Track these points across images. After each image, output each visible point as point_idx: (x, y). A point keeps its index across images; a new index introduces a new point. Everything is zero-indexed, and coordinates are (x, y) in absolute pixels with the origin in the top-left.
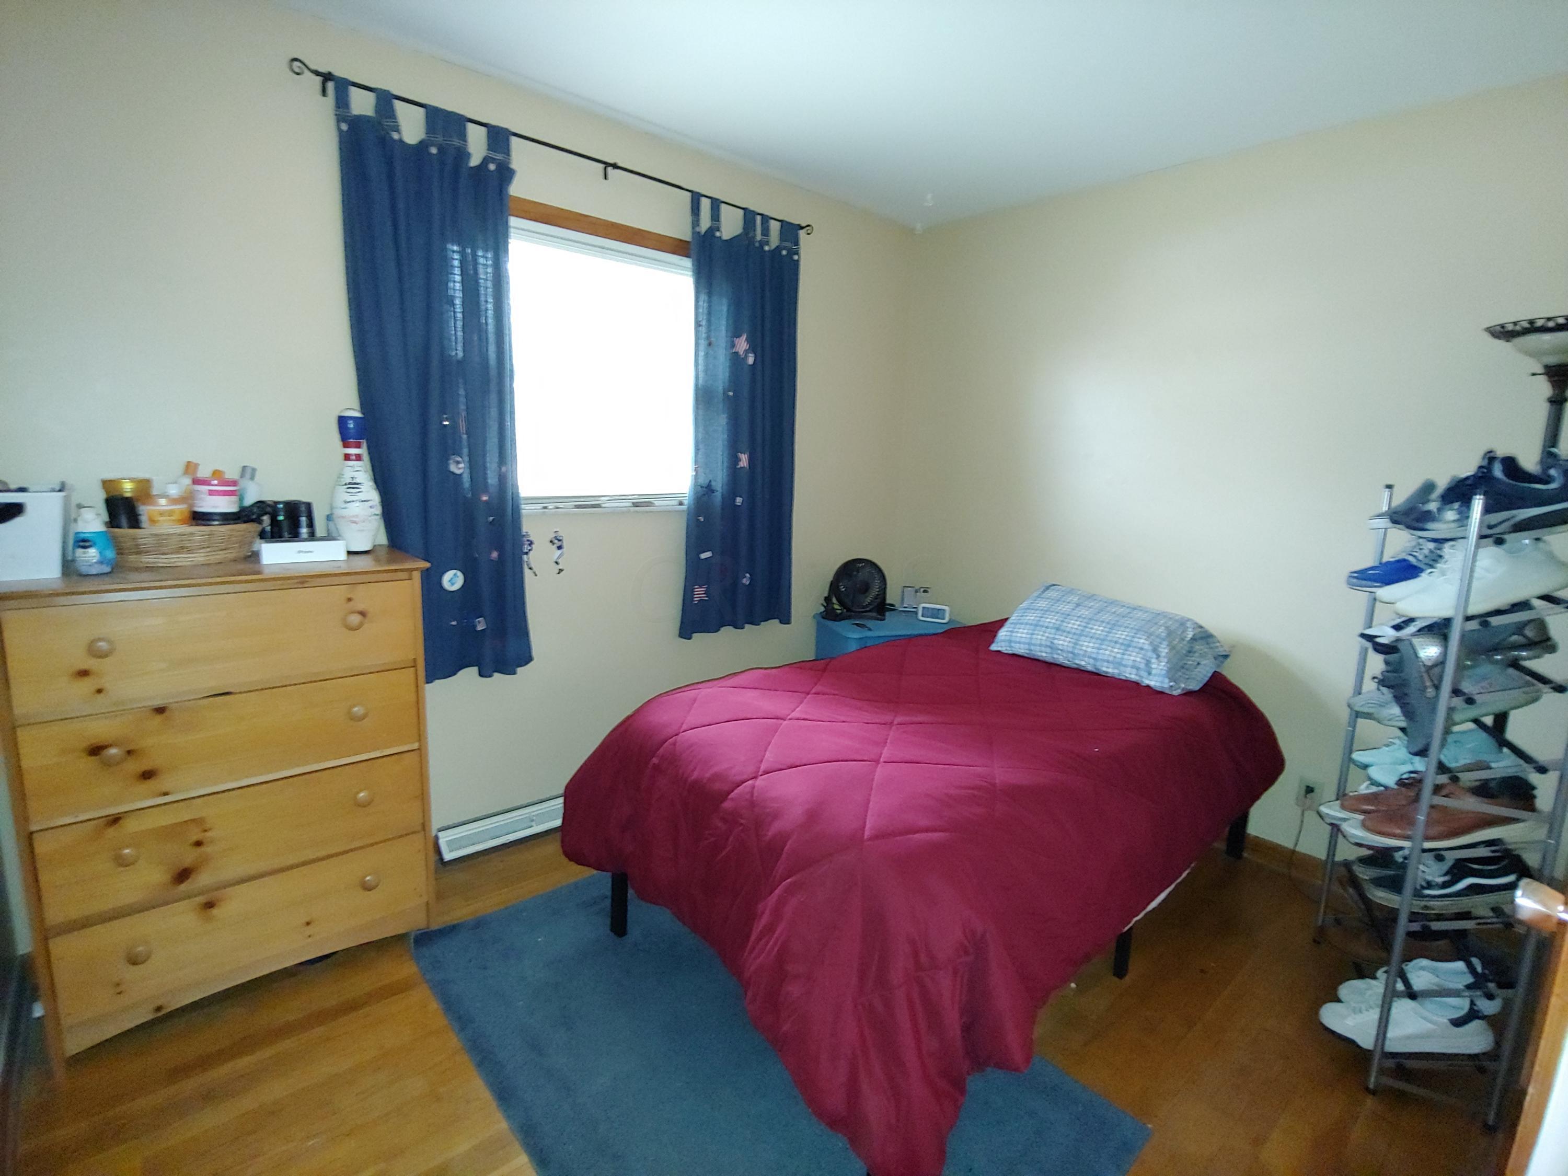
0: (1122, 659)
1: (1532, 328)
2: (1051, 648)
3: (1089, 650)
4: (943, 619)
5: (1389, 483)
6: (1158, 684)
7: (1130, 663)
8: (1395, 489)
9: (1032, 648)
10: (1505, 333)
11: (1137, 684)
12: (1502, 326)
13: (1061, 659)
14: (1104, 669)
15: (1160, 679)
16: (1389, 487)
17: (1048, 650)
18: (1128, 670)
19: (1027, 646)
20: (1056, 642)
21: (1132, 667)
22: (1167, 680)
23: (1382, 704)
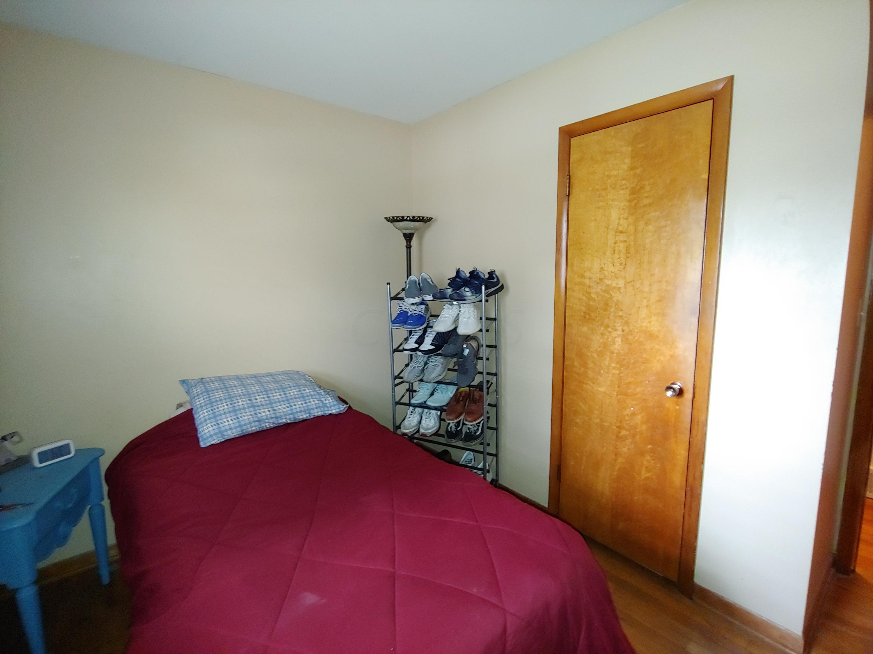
0: (308, 406)
1: (402, 219)
2: (258, 421)
3: (284, 410)
4: (70, 454)
5: (388, 282)
6: (337, 410)
7: (314, 406)
8: (391, 284)
9: (244, 427)
10: (393, 220)
11: (322, 417)
12: (393, 217)
13: (267, 425)
14: (301, 417)
15: (337, 407)
16: (389, 284)
17: (257, 423)
18: (315, 410)
19: (239, 429)
20: (259, 415)
21: (317, 408)
22: (341, 406)
23: (440, 375)
